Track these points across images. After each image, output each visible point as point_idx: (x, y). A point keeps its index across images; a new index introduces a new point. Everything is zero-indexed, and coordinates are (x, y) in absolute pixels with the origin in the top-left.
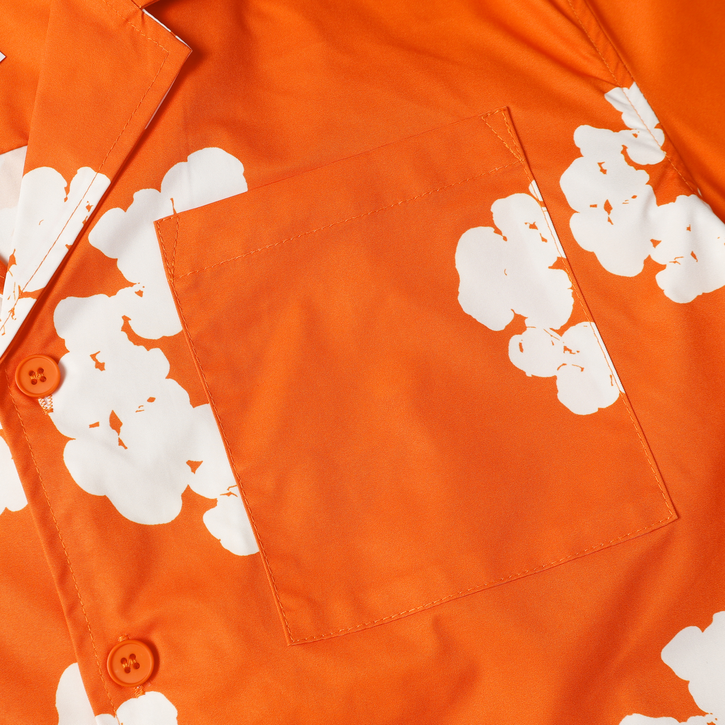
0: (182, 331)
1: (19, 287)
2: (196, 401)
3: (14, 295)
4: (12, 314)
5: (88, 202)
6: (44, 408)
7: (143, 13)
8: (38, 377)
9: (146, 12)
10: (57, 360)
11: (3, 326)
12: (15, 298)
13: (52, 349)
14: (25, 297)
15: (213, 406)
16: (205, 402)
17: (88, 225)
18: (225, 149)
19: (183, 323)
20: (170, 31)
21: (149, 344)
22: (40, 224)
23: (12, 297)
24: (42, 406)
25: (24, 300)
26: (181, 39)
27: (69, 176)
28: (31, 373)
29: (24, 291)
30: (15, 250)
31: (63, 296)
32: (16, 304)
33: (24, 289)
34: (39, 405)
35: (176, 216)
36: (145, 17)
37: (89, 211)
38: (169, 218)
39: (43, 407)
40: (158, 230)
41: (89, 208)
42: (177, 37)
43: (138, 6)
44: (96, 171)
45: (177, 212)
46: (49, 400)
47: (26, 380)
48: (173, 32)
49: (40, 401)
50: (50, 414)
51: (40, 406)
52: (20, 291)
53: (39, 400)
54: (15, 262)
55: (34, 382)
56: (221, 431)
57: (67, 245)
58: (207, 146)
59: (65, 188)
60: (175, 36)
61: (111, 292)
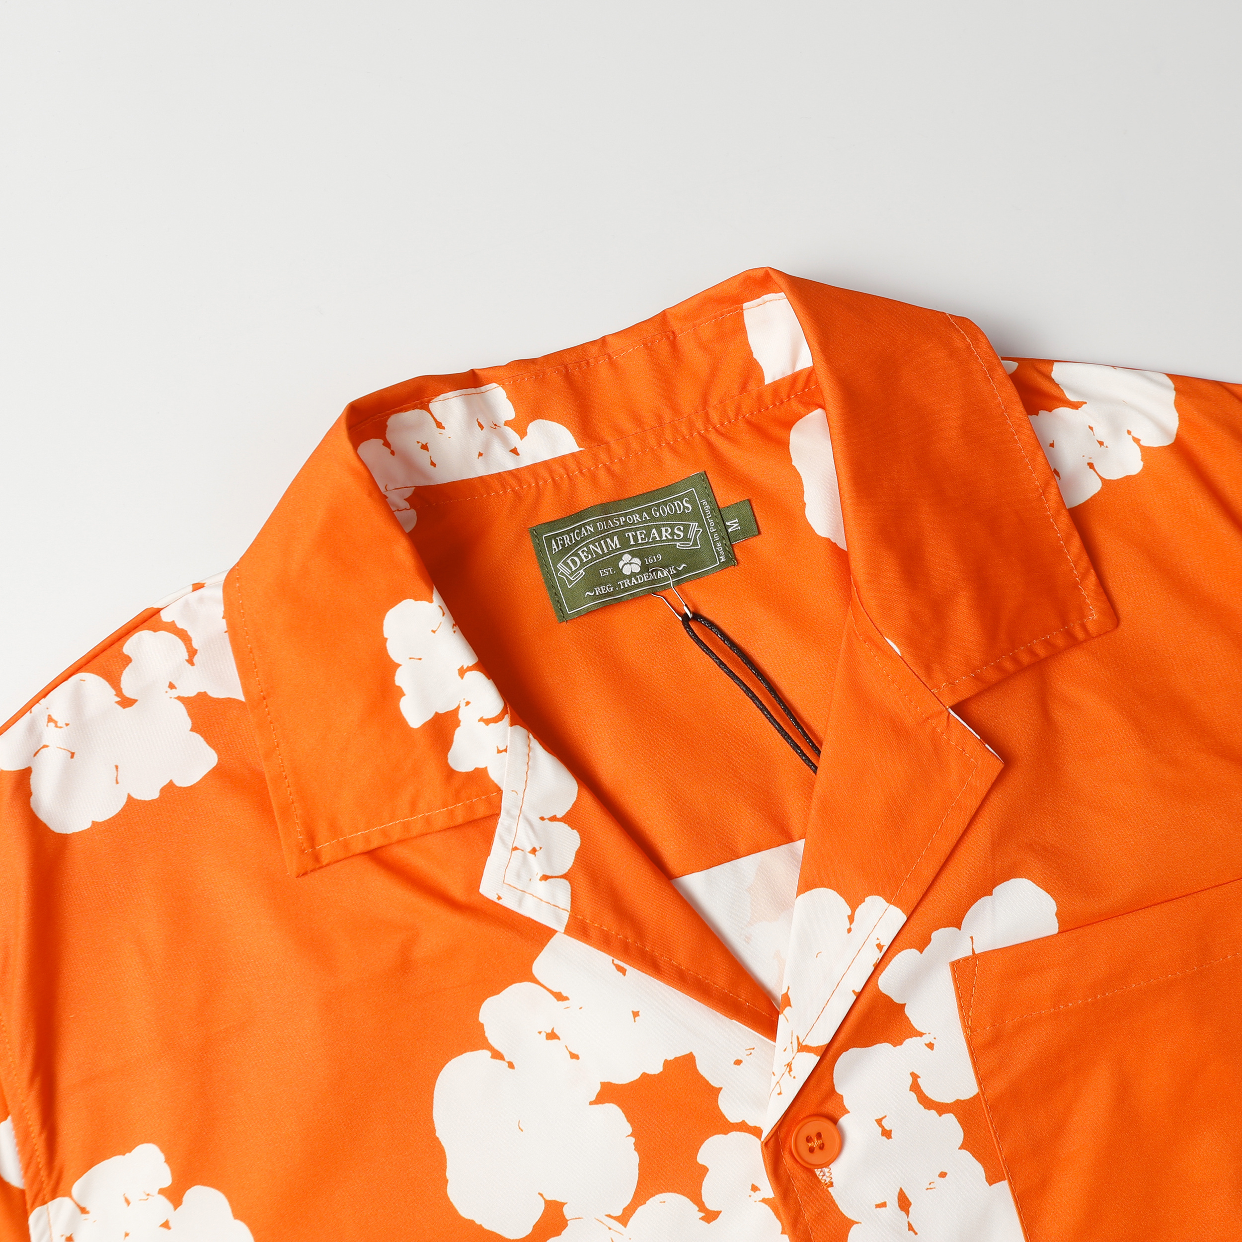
0: (978, 1094)
1: (798, 1039)
2: (992, 1179)
3: (792, 1046)
4: (788, 1069)
5: (878, 939)
6: (823, 1181)
7: (949, 713)
8: (816, 1143)
9: (952, 713)
10: (835, 1121)
11: (778, 1082)
12: (793, 1051)
13: (829, 1108)
14: (806, 1052)
15: (1010, 1183)
16: (1002, 1179)
17: (879, 967)
18: (1034, 882)
19: (980, 1083)
20: (979, 738)
21: (941, 1109)
22: (817, 957)
23: (789, 1049)
24: (820, 1178)
25: (804, 1055)
26: (992, 748)
27: (854, 903)
28: (809, 1139)
29: (804, 1044)
30: (789, 988)
31: (845, 1048)
32: (793, 1058)
33: (803, 1041)
34: (817, 1176)
35: (975, 956)
36: (951, 718)
37: (881, 952)
38: (966, 959)
39: (822, 1179)
40: (954, 972)
41: (880, 947)
42: (987, 745)
43: (945, 707)
44: (888, 902)
45: (976, 953)
46: (828, 1170)
47: (804, 1147)
48: (983, 739)
49: (817, 1172)
50: (830, 1189)
51: (818, 1178)
52: (799, 1044)
53: (816, 1170)
54: (790, 1003)
55: (811, 1150)
56: (1019, 1213)
57: (854, 991)
58: (1015, 877)
59: (848, 916)
60: (984, 745)
61: (897, 1042)
